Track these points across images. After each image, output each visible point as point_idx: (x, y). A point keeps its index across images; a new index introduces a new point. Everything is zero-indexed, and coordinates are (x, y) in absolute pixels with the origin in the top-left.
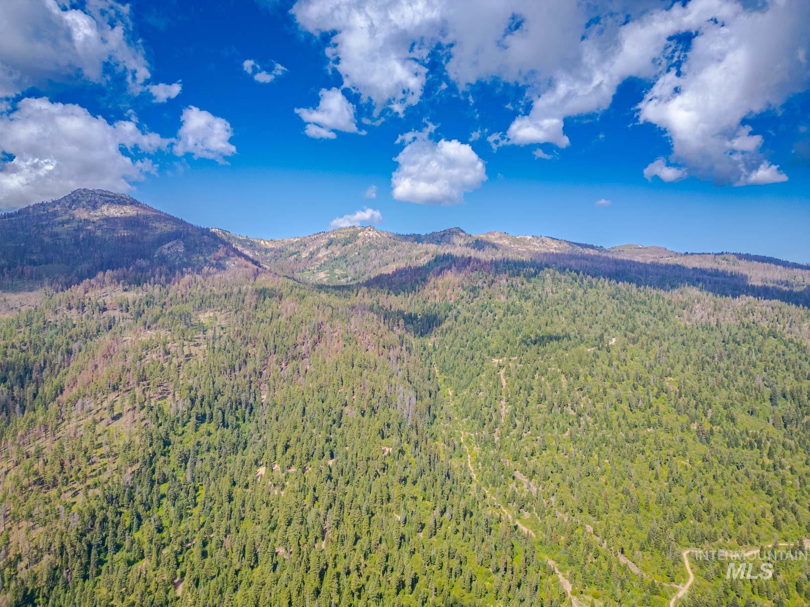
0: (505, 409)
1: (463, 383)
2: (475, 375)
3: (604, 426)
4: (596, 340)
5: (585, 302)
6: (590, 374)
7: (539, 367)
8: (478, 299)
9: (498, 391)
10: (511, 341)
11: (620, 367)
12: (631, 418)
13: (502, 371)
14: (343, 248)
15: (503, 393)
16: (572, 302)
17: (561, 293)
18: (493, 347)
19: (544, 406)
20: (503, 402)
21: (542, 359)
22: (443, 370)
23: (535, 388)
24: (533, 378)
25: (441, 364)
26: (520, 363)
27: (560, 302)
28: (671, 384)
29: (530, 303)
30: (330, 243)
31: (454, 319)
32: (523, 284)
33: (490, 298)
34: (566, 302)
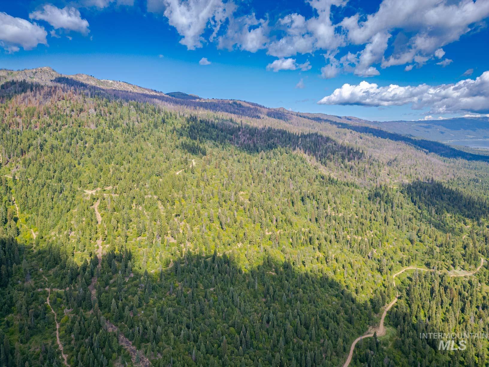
1: (49, 222)
2: (65, 211)
4: (182, 164)
5: (165, 130)
7: (136, 196)
8: (67, 126)
10: (104, 170)
13: (97, 204)
15: (99, 230)
16: (155, 130)
17: (145, 122)
18: (84, 178)
20: (99, 242)
21: (137, 186)
22: (24, 207)
24: (131, 208)
25: (21, 201)
26: (115, 193)
27: (146, 130)
29: (119, 130)
31: (39, 148)
32: (111, 114)
33: (79, 126)
34: (150, 130)
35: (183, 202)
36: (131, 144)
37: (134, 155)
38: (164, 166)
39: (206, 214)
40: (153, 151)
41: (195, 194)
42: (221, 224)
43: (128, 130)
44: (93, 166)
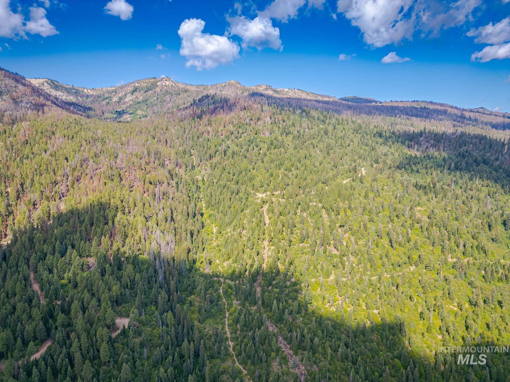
1: (227, 219)
2: (239, 211)
4: (350, 172)
5: (335, 137)
7: (301, 203)
8: (246, 134)
9: (261, 231)
10: (274, 175)
13: (266, 207)
14: (145, 94)
15: (266, 232)
16: (325, 137)
17: (316, 129)
18: (257, 182)
19: (307, 245)
20: (266, 243)
21: (303, 193)
22: (209, 205)
24: (296, 214)
25: (207, 199)
26: (283, 198)
27: (316, 137)
29: (290, 137)
30: (135, 90)
31: (223, 153)
32: (284, 121)
33: (256, 134)
34: (320, 137)
35: (349, 213)
36: (301, 151)
37: (302, 162)
38: (331, 174)
39: (374, 228)
40: (320, 158)
41: (362, 206)
42: (391, 241)
43: (299, 137)
44: (265, 171)
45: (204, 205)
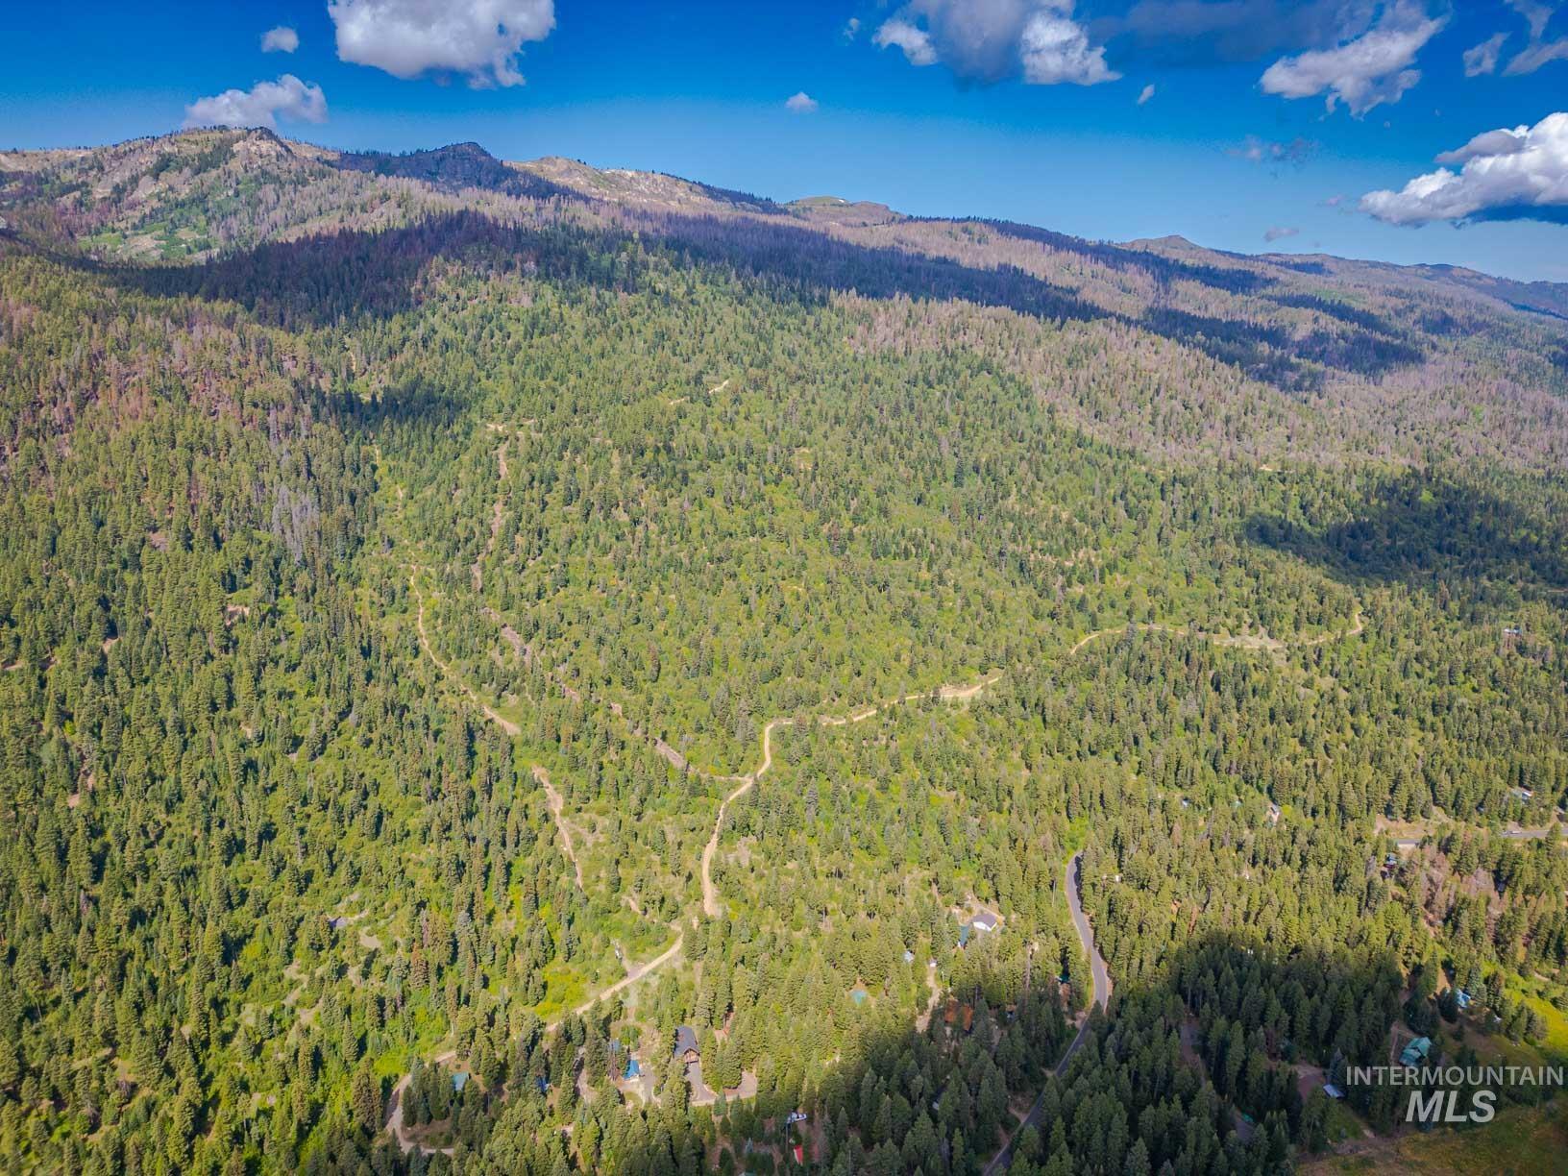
0: (499, 517)
1: (424, 473)
3: (677, 538)
6: (665, 447)
9: (488, 486)
11: (720, 432)
12: (725, 521)
13: (503, 448)
14: (197, 179)
15: (500, 489)
19: (575, 509)
22: (388, 450)
23: (561, 477)
26: (538, 431)
28: (802, 461)
29: (578, 311)
30: (164, 165)
31: (420, 344)
45: (377, 452)
